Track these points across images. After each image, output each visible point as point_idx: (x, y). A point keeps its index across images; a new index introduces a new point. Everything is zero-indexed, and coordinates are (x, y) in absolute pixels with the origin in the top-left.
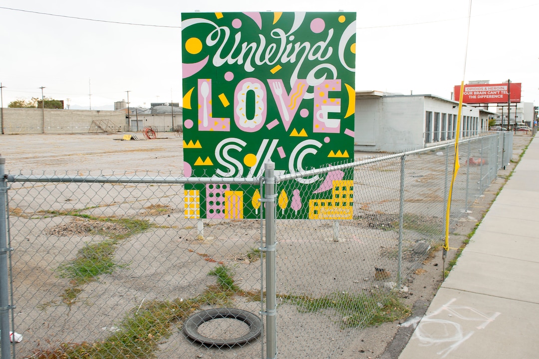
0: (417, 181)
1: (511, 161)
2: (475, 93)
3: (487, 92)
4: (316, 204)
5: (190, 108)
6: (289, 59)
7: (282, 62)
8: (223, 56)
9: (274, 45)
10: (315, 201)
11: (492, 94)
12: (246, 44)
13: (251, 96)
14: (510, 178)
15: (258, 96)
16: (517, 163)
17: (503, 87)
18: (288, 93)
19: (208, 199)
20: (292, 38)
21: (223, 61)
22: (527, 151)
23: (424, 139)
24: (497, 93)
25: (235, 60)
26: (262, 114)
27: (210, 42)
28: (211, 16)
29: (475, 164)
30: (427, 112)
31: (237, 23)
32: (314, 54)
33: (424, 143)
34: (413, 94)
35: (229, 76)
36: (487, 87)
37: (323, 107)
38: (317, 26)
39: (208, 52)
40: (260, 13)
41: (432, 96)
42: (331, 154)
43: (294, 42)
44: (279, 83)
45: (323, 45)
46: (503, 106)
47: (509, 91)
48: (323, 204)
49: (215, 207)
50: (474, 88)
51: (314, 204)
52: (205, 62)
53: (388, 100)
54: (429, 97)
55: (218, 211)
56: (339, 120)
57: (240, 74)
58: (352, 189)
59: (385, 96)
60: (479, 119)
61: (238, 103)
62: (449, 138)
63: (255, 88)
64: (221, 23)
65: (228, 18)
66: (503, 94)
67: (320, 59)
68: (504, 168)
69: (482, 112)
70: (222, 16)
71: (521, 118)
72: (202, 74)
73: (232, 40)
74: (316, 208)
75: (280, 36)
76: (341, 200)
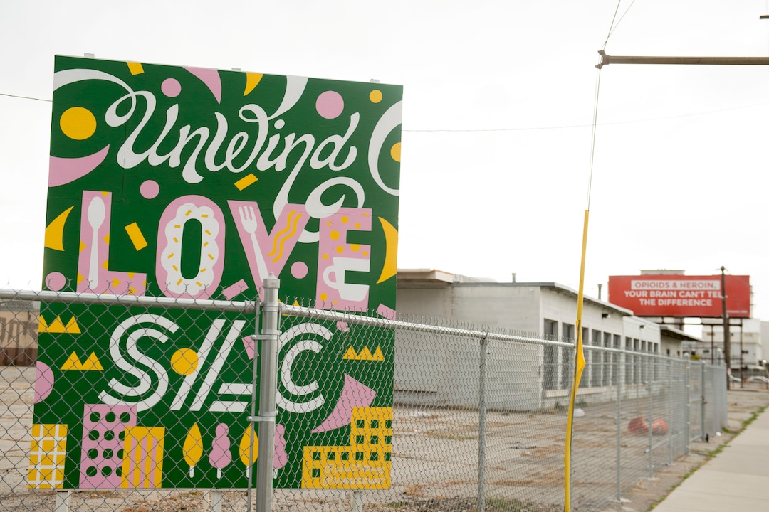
0: (524, 455)
1: (725, 430)
2: (652, 294)
3: (678, 292)
4: (317, 456)
5: (61, 248)
6: (272, 163)
7: (258, 168)
8: (139, 147)
9: (245, 135)
10: (314, 449)
11: (688, 298)
12: (188, 128)
13: (193, 231)
14: (717, 455)
15: (207, 231)
16: (736, 433)
17: (710, 282)
18: (269, 230)
19: (87, 444)
20: (280, 124)
21: (139, 158)
22: (761, 417)
23: (541, 380)
24: (699, 295)
25: (163, 159)
26: (214, 268)
27: (113, 119)
28: (119, 68)
29: (646, 430)
30: (546, 320)
31: (171, 88)
32: (322, 158)
33: (541, 390)
34: (517, 281)
35: (150, 190)
36: (678, 283)
37: (335, 259)
38: (330, 106)
39: (109, 138)
40: (220, 72)
41: (556, 285)
42: (350, 354)
43: (284, 133)
44: (251, 208)
45: (339, 141)
46: (712, 325)
47: (723, 291)
48: (331, 456)
49: (100, 462)
50: (650, 282)
51: (312, 454)
52: (100, 156)
53: (465, 291)
54: (550, 288)
55: (107, 471)
56: (366, 288)
57: (173, 185)
58: (389, 424)
59: (458, 284)
60: (659, 346)
61: (166, 243)
62: (595, 384)
63: (203, 216)
64: (137, 83)
65: (153, 75)
66: (712, 298)
67: (333, 167)
68: (707, 439)
69: (666, 334)
70: (141, 71)
71: (754, 354)
72: (93, 181)
73: (159, 117)
74: (317, 464)
75: (257, 118)
76: (367, 448)
